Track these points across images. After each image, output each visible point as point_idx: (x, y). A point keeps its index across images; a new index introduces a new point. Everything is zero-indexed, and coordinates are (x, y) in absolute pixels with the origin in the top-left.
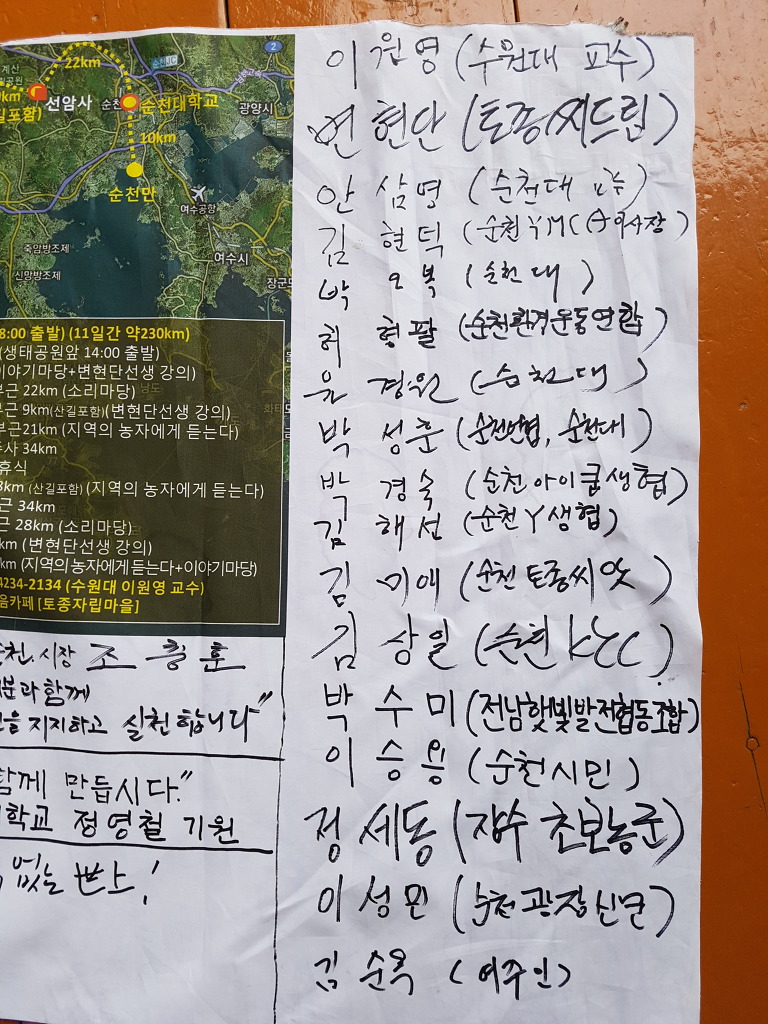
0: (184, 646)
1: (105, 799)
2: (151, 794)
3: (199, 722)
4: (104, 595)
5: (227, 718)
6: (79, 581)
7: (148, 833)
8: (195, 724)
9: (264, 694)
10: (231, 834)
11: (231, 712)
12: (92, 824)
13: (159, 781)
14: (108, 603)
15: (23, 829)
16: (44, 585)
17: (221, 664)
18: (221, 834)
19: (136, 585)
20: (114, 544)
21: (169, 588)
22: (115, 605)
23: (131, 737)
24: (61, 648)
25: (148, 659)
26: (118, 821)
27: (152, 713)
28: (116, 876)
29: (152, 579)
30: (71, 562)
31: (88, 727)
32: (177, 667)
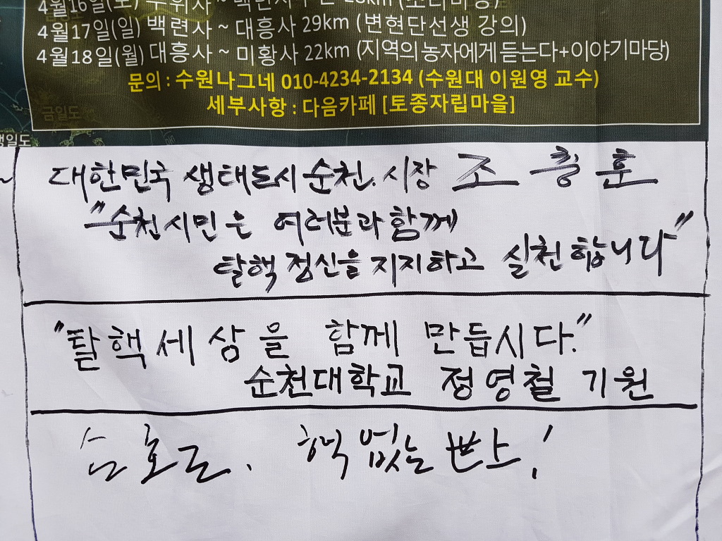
0: (576, 155)
1: (482, 352)
2: (539, 344)
3: (597, 253)
4: (469, 90)
5: (636, 246)
6: (434, 72)
7: (535, 392)
8: (593, 255)
9: (683, 215)
10: (645, 388)
11: (641, 238)
12: (467, 383)
13: (550, 328)
14: (476, 100)
15: (372, 395)
16: (390, 78)
17: (627, 178)
18: (633, 388)
19: (509, 76)
20: (475, 21)
21: (552, 78)
22: (486, 102)
23: (514, 274)
24: (415, 163)
25: (533, 172)
26: (498, 379)
27: (539, 243)
28: (496, 446)
29: (530, 67)
30: (421, 47)
31: (455, 263)
32: (569, 183)
